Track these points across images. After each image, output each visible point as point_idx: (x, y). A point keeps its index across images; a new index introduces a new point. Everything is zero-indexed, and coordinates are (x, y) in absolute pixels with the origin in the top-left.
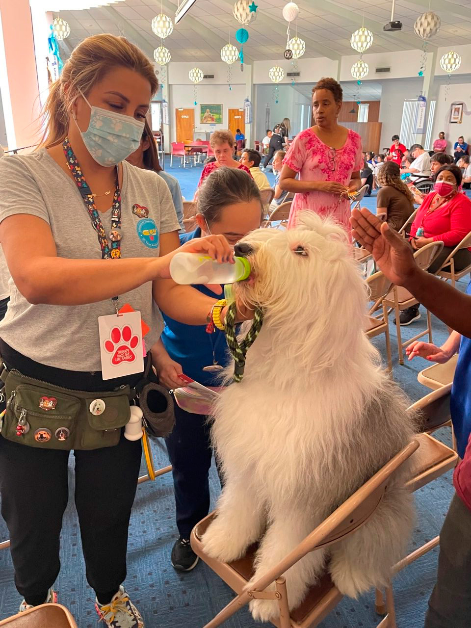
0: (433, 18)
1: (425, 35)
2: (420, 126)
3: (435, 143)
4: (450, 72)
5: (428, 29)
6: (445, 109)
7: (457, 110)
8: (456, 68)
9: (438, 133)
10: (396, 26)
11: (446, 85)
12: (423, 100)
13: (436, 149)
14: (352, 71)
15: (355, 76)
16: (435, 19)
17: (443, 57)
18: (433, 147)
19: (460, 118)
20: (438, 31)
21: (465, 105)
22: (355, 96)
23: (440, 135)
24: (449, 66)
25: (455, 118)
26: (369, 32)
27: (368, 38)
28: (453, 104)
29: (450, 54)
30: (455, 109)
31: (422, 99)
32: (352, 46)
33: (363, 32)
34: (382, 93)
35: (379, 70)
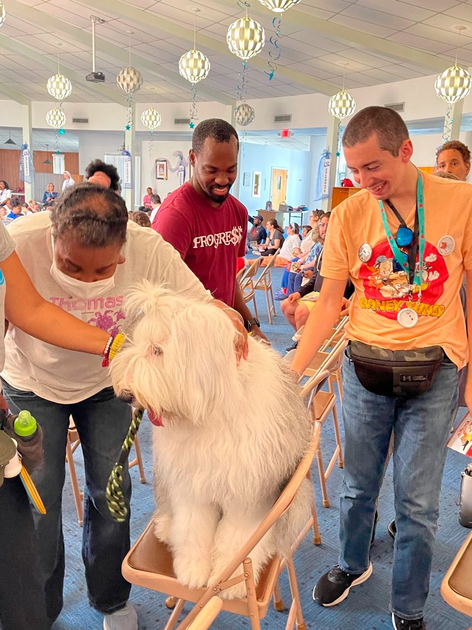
0: (135, 74)
1: (129, 89)
2: (127, 181)
3: (144, 199)
4: (152, 129)
5: (131, 84)
6: (150, 165)
7: (162, 166)
8: (157, 125)
9: (146, 190)
10: (100, 77)
11: (149, 142)
12: (127, 155)
13: (146, 204)
14: (48, 119)
15: (51, 124)
16: (138, 75)
17: (143, 114)
18: (143, 202)
19: (165, 175)
20: (141, 87)
21: (169, 162)
22: (47, 145)
23: (148, 191)
24: (151, 123)
25: (160, 174)
26: (67, 79)
27: (67, 86)
28: (157, 161)
29: (150, 110)
30: (160, 165)
31: (126, 153)
32: (50, 93)
33: (61, 78)
34: (79, 144)
35: (76, 120)
